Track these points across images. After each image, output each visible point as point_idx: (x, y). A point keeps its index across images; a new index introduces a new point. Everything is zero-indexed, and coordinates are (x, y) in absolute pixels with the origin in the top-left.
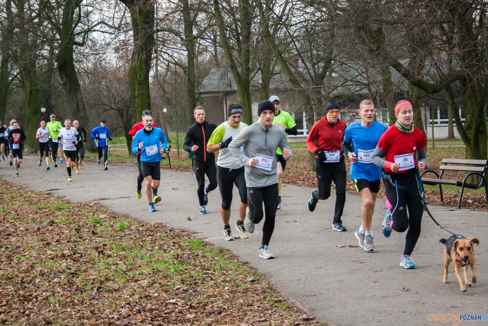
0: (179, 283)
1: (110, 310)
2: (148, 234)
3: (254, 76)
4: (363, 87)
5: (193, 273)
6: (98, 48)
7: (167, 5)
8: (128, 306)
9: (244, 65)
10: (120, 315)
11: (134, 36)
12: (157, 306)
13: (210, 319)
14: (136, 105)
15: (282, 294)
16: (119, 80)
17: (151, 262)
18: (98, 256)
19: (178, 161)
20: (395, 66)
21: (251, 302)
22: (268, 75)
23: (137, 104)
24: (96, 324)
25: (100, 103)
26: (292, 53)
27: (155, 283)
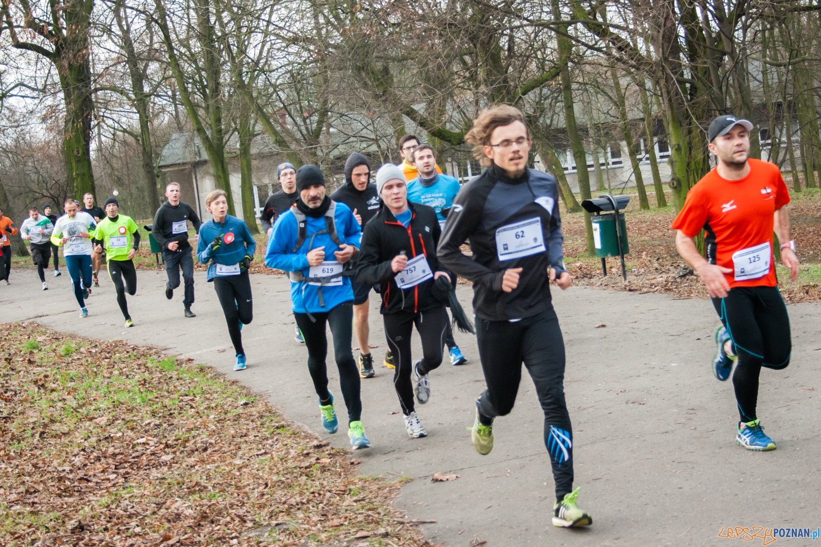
0: (148, 416)
1: (58, 461)
2: (103, 356)
3: (228, 140)
4: (370, 143)
5: (167, 402)
6: (18, 118)
7: (107, 55)
8: (82, 453)
9: (213, 126)
10: (73, 465)
11: (65, 99)
12: (122, 449)
13: (193, 459)
14: (76, 189)
15: (285, 417)
16: (49, 157)
17: (110, 392)
18: (38, 392)
19: (138, 258)
20: (408, 114)
21: (245, 431)
22: (247, 137)
23: (77, 187)
24: (41, 481)
25: (27, 190)
26: (276, 106)
27: (117, 419)
